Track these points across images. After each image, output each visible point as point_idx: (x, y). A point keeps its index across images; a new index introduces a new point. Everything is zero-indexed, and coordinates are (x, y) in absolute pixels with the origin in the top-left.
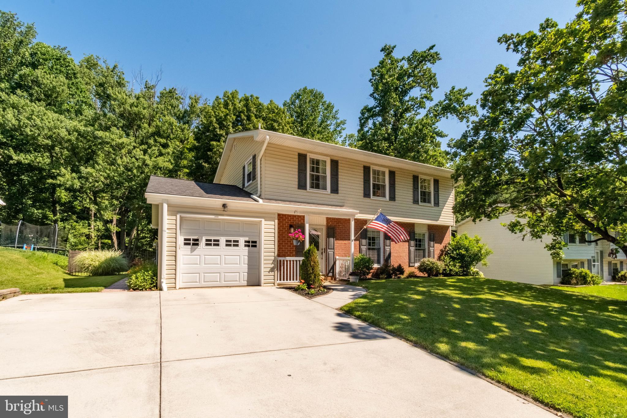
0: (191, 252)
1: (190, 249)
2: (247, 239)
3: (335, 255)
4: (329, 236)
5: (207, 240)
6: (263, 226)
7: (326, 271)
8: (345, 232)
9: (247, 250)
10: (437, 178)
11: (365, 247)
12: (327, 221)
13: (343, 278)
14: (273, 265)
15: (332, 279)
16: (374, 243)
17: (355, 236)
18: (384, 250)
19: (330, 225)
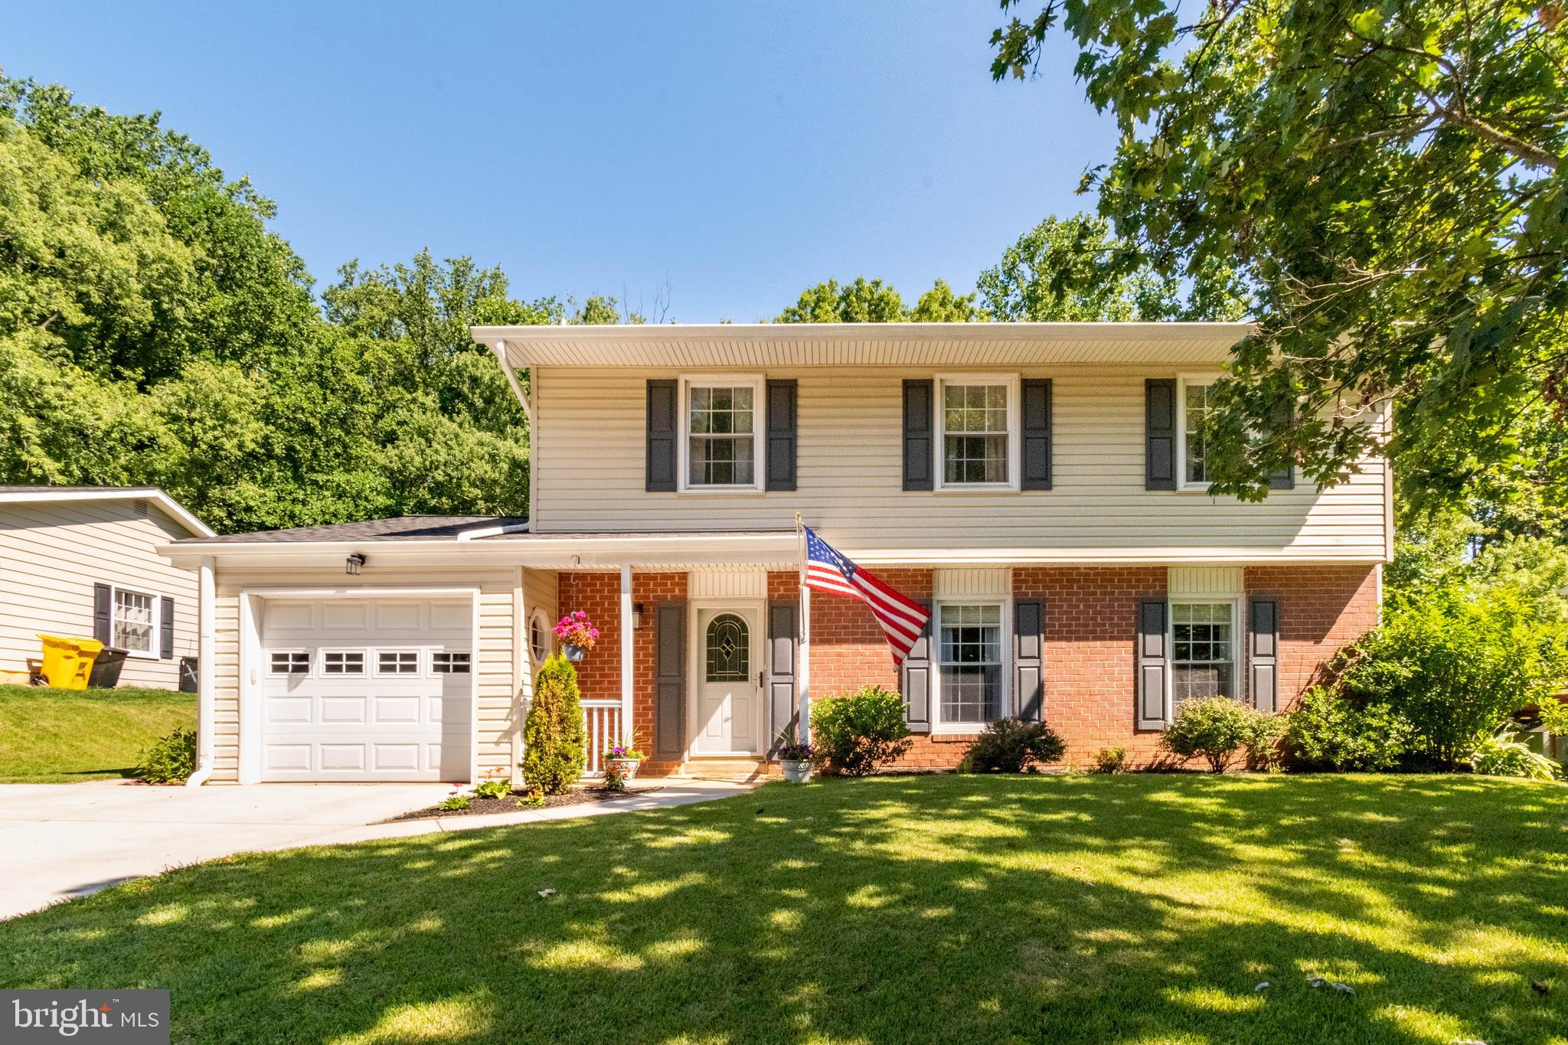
0: (290, 690)
1: (285, 683)
2: (440, 649)
4: (773, 632)
5: (330, 657)
6: (477, 609)
7: (765, 746)
9: (441, 682)
11: (924, 663)
12: (771, 583)
14: (509, 723)
16: (972, 649)
18: (1013, 672)
19: (780, 597)
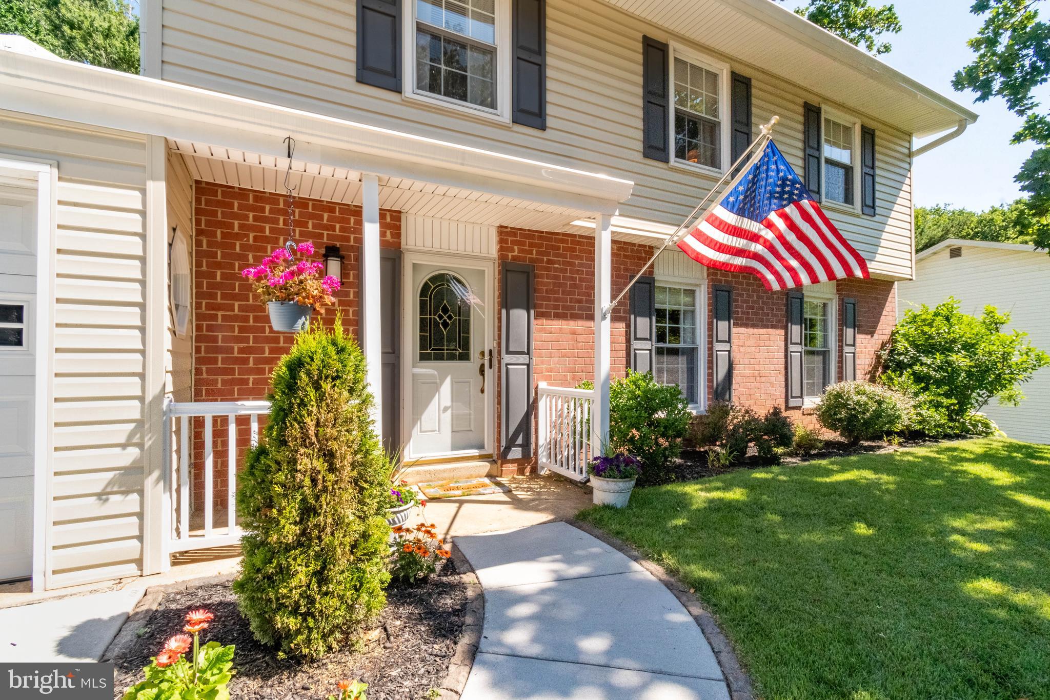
3: (534, 376)
4: (506, 301)
7: (499, 441)
8: (574, 286)
10: (871, 124)
11: (648, 345)
12: (502, 241)
13: (563, 471)
15: (521, 471)
16: (675, 332)
17: (613, 297)
18: (710, 355)
19: (514, 258)
